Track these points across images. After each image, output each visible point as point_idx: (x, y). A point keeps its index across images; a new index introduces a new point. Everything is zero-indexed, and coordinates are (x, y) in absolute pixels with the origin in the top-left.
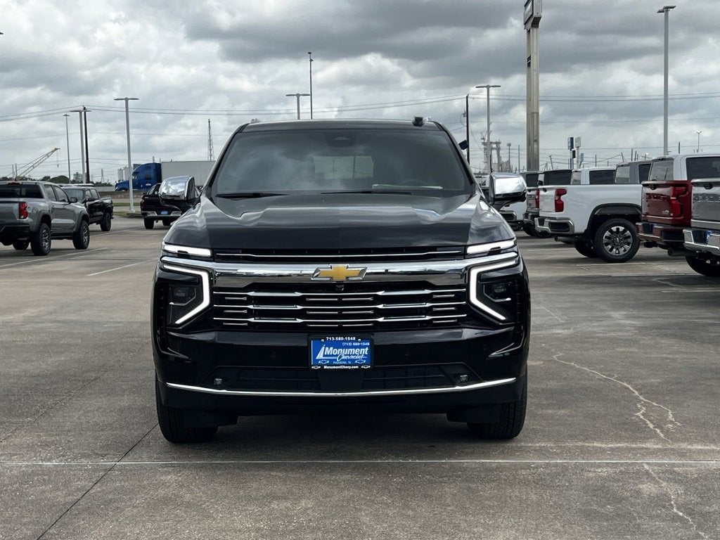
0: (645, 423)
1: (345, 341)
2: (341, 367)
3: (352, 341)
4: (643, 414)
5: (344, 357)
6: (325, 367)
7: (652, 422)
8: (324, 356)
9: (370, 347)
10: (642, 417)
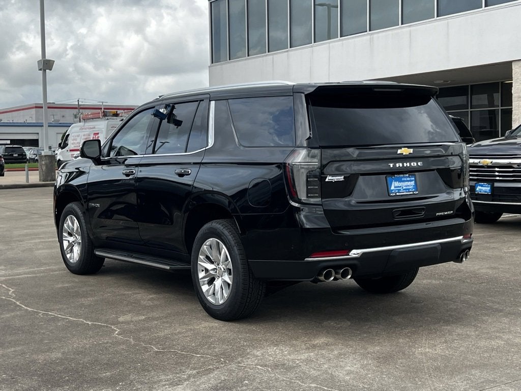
0: (8, 286)
4: (10, 290)
7: (4, 288)
10: (10, 289)
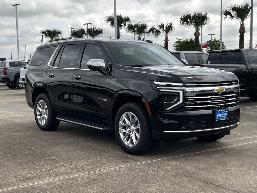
1: (223, 111)
2: (222, 120)
3: (224, 111)
5: (222, 116)
6: (219, 120)
8: (218, 116)
9: (228, 112)
